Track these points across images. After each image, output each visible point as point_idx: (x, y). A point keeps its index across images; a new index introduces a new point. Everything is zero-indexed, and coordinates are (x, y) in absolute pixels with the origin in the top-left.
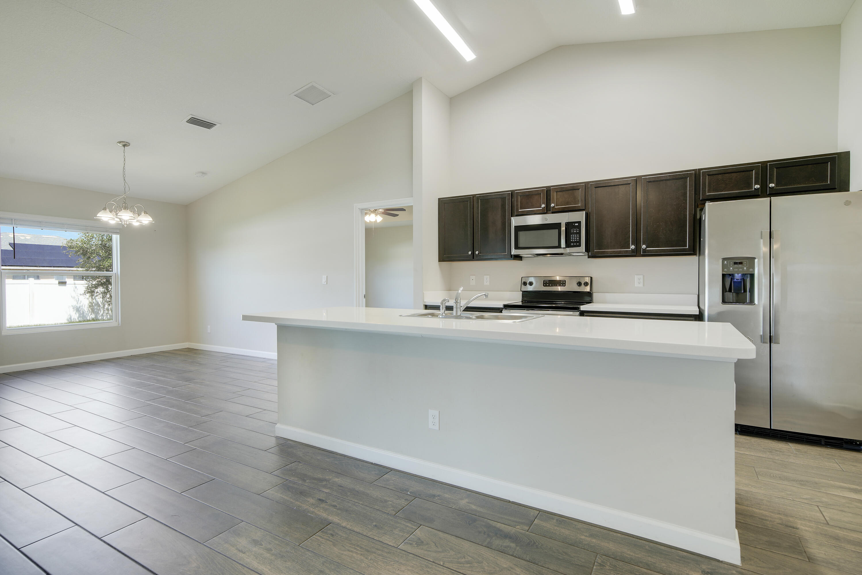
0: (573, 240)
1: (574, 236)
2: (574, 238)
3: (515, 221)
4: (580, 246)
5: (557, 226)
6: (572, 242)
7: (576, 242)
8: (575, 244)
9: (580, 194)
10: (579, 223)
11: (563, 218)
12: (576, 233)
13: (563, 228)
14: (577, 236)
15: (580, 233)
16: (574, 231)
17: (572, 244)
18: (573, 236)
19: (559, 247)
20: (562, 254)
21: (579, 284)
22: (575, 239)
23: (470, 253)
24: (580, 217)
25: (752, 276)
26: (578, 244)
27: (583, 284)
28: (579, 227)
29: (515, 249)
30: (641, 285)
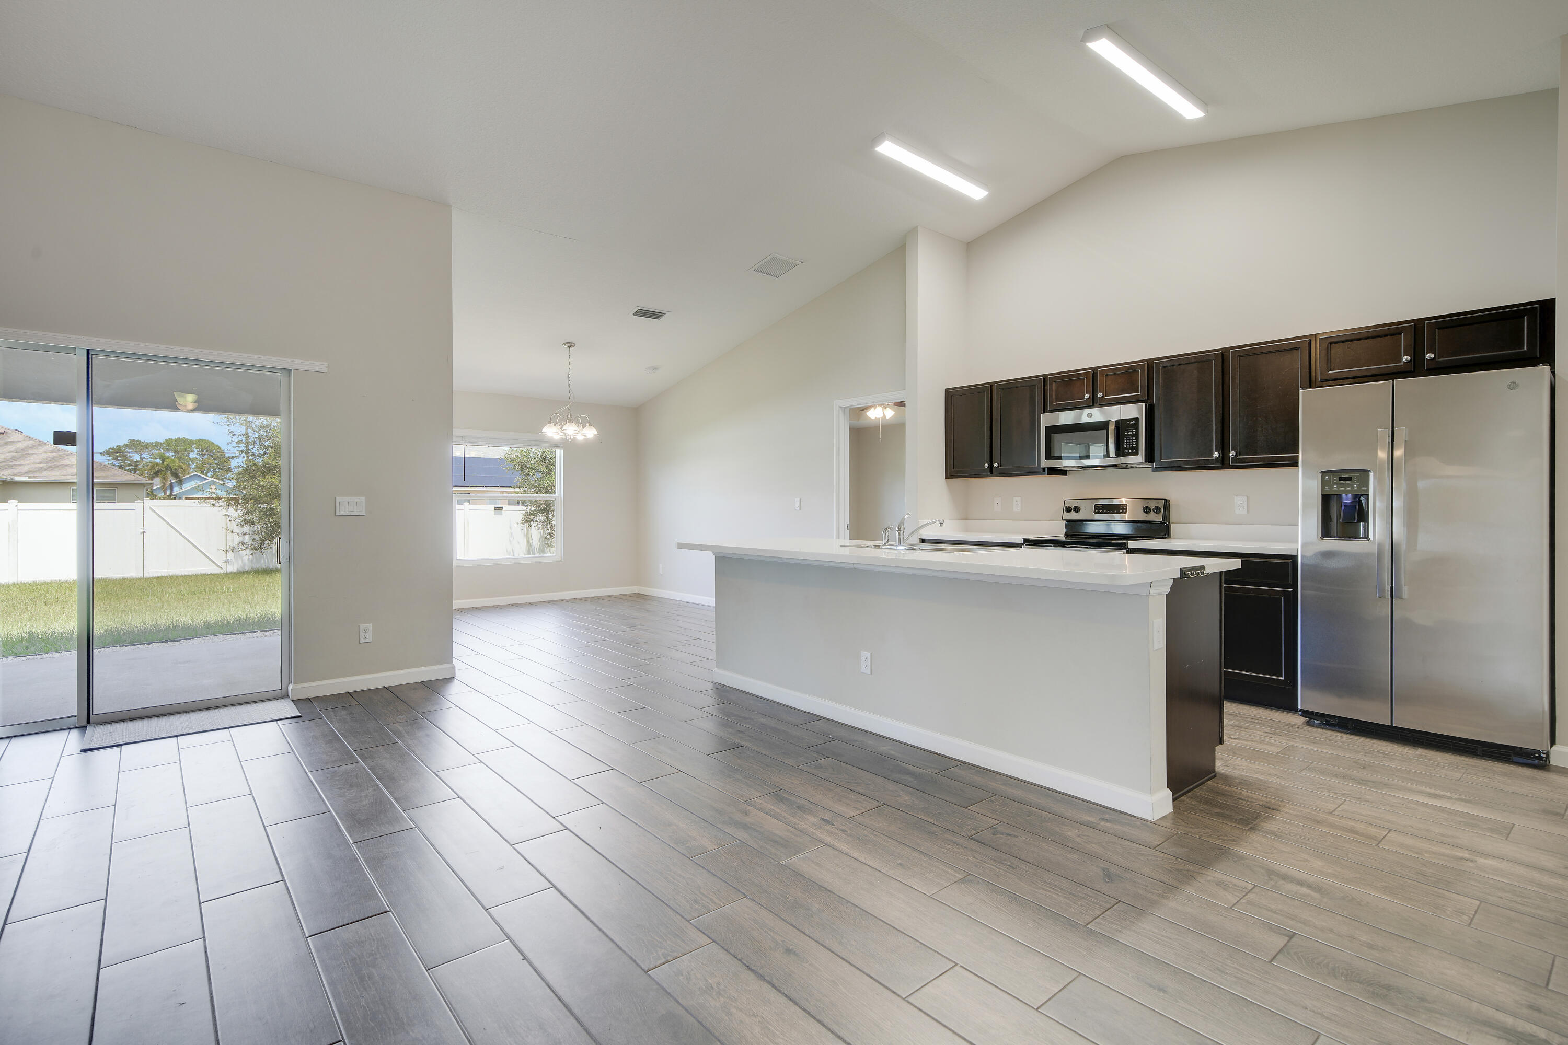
0: (1127, 445)
1: (1130, 440)
2: (1127, 443)
3: (1048, 418)
4: (1136, 453)
5: (1106, 425)
6: (1126, 449)
7: (1132, 448)
8: (1130, 451)
9: (1140, 378)
10: (1136, 420)
11: (1114, 414)
12: (1132, 436)
13: (1112, 429)
14: (1133, 439)
15: (1137, 435)
16: (1128, 432)
17: (1126, 451)
18: (1127, 440)
19: (1107, 455)
21: (1147, 510)
22: (1129, 445)
24: (1136, 411)
25: (1366, 495)
26: (1134, 451)
27: (1153, 510)
28: (1136, 424)
29: (1047, 459)
30: (1244, 512)
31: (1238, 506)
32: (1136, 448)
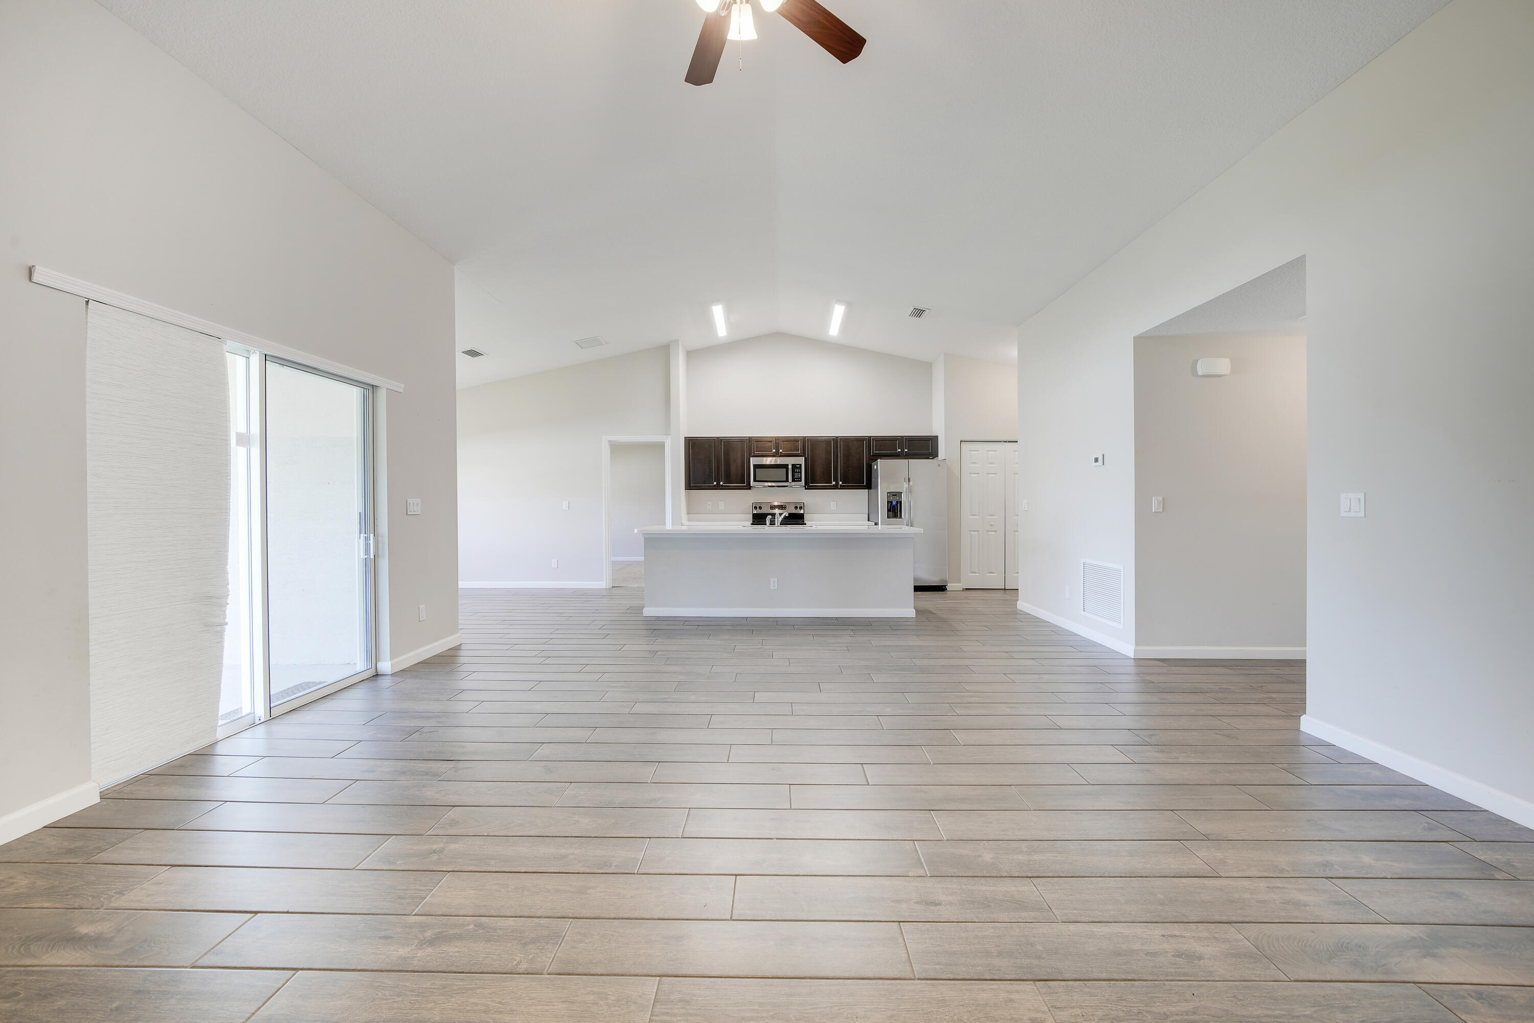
2: (797, 475)
3: (753, 461)
4: (801, 481)
5: (786, 466)
6: (796, 478)
7: (799, 478)
8: (798, 480)
9: (800, 444)
10: (801, 465)
11: (790, 461)
12: (799, 472)
13: (790, 467)
14: (799, 474)
15: (801, 472)
16: (797, 470)
17: (795, 480)
19: (787, 481)
20: (787, 486)
21: (796, 508)
23: (715, 483)
24: (801, 461)
25: (901, 502)
27: (798, 508)
28: (800, 468)
29: (754, 481)
30: (835, 508)
31: (833, 506)
32: (801, 478)
